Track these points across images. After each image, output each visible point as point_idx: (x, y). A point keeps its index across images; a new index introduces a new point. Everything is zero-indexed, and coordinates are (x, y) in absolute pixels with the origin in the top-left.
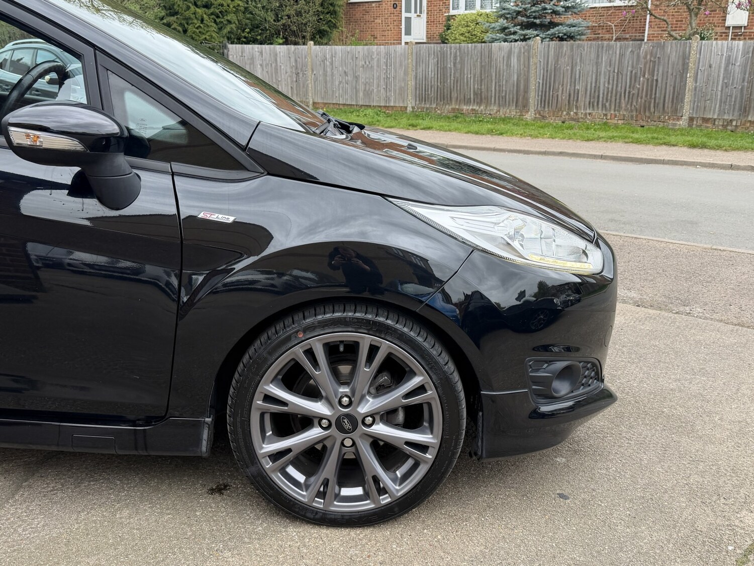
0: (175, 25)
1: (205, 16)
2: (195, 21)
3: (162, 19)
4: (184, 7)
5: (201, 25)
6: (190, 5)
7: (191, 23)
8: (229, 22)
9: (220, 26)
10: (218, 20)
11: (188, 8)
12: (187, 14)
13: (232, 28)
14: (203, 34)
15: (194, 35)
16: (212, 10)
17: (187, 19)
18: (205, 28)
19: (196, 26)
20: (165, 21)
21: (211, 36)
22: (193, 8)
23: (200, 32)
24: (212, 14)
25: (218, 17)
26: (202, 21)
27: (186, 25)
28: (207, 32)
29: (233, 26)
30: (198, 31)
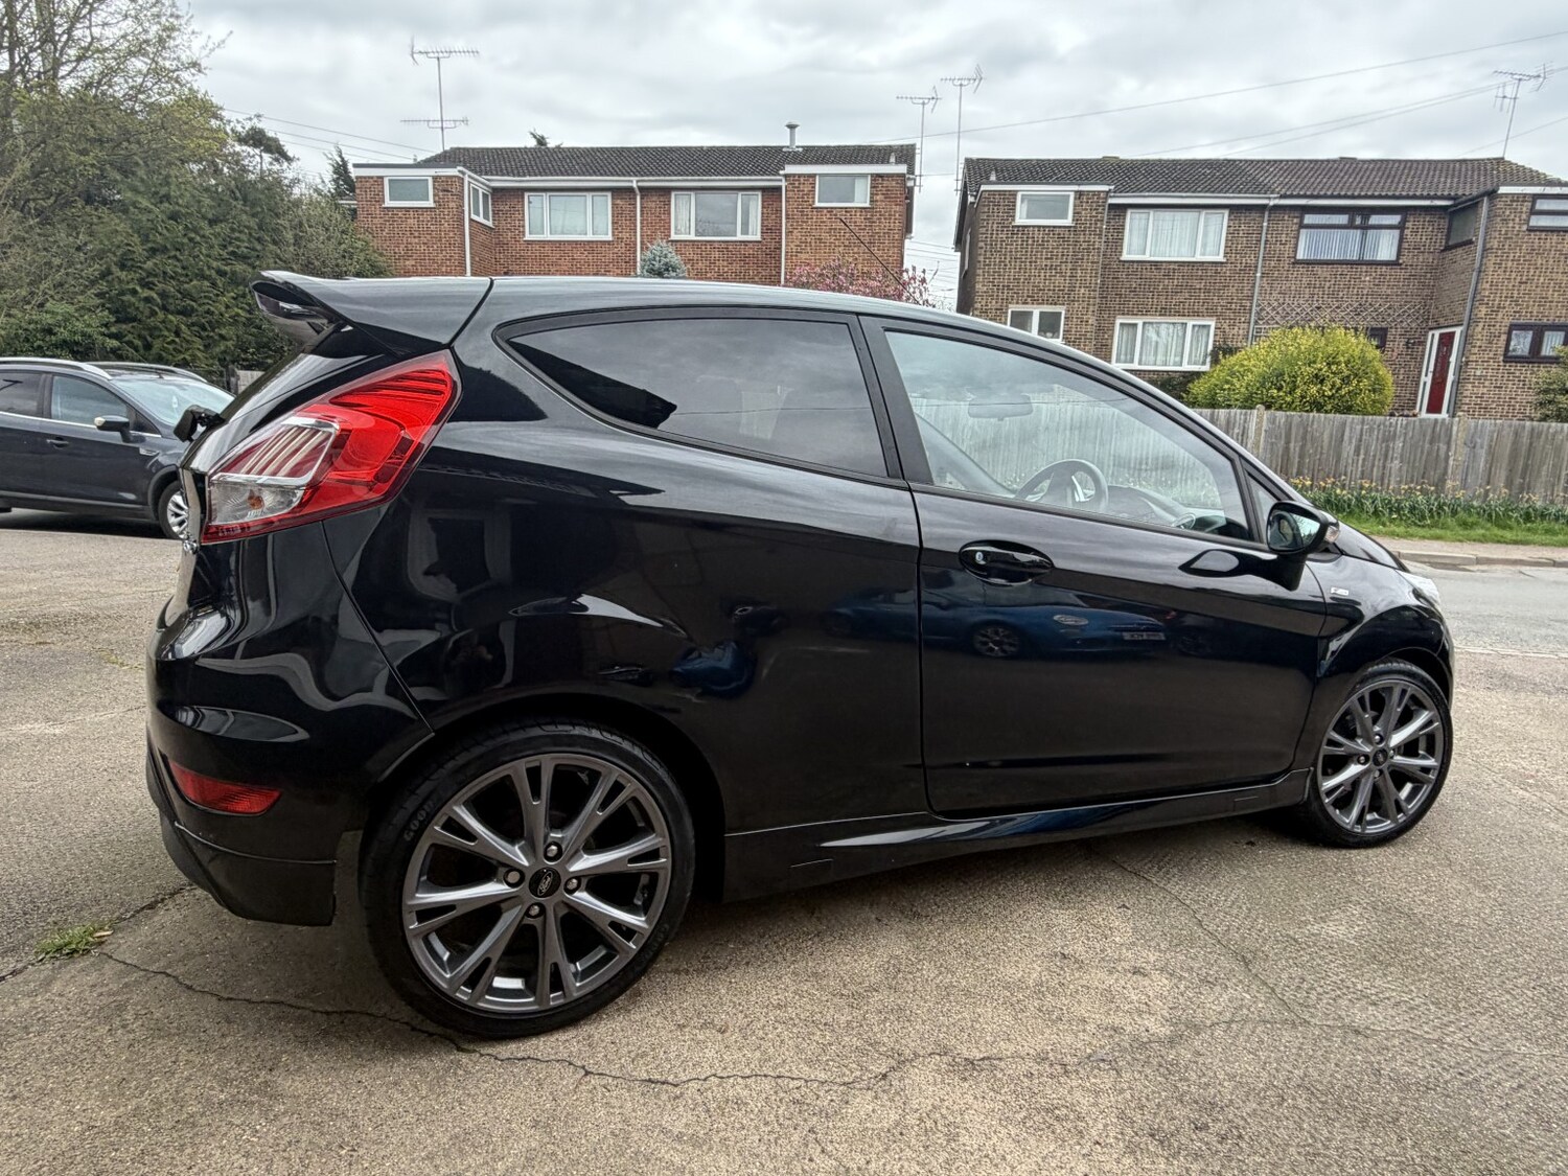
0: (129, 337)
1: (183, 327)
2: (166, 333)
3: (106, 325)
4: (147, 312)
5: (177, 340)
6: (156, 309)
7: (159, 337)
8: (222, 337)
9: (207, 342)
10: (204, 334)
11: (153, 314)
12: (151, 321)
13: (227, 346)
14: (180, 352)
15: (164, 354)
16: (194, 319)
17: (152, 330)
18: (184, 345)
19: (169, 340)
20: (113, 330)
21: (194, 356)
22: (161, 315)
23: (175, 349)
24: (193, 324)
25: (204, 329)
26: (177, 334)
27: (149, 339)
28: (187, 350)
29: (230, 343)
30: (171, 347)
